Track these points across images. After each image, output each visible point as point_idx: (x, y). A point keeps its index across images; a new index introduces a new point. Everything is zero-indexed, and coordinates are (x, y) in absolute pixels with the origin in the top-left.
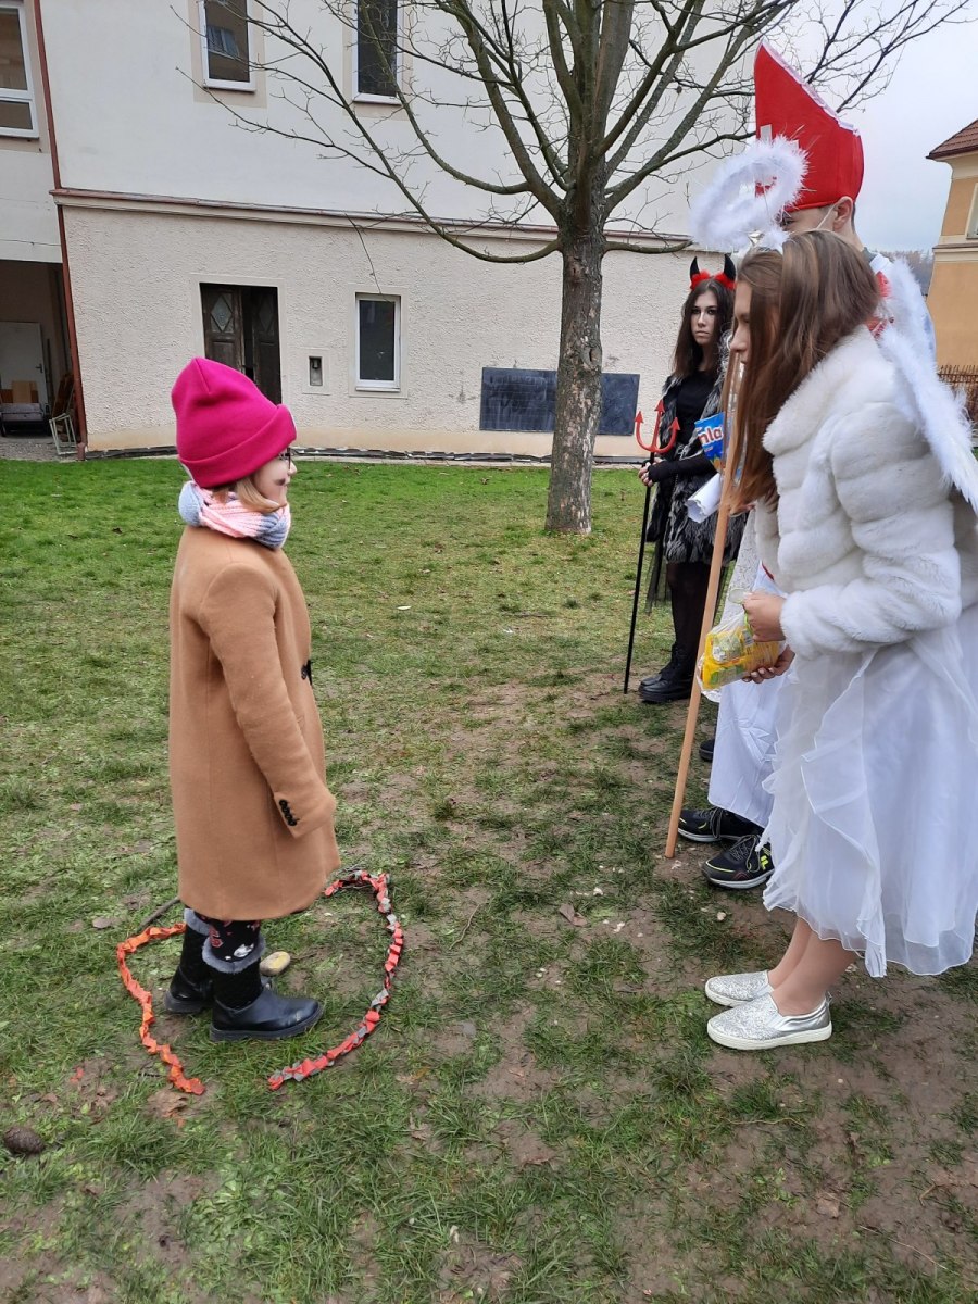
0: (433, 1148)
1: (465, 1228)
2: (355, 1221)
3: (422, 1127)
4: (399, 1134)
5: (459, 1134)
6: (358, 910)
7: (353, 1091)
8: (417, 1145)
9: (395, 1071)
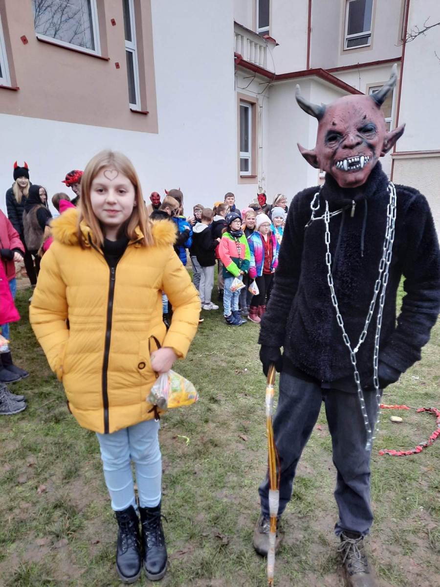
0: (425, 488)
1: (426, 509)
2: (388, 491)
3: (423, 481)
4: (414, 479)
5: (437, 488)
6: (429, 420)
7: (403, 463)
8: (419, 485)
9: (421, 464)
